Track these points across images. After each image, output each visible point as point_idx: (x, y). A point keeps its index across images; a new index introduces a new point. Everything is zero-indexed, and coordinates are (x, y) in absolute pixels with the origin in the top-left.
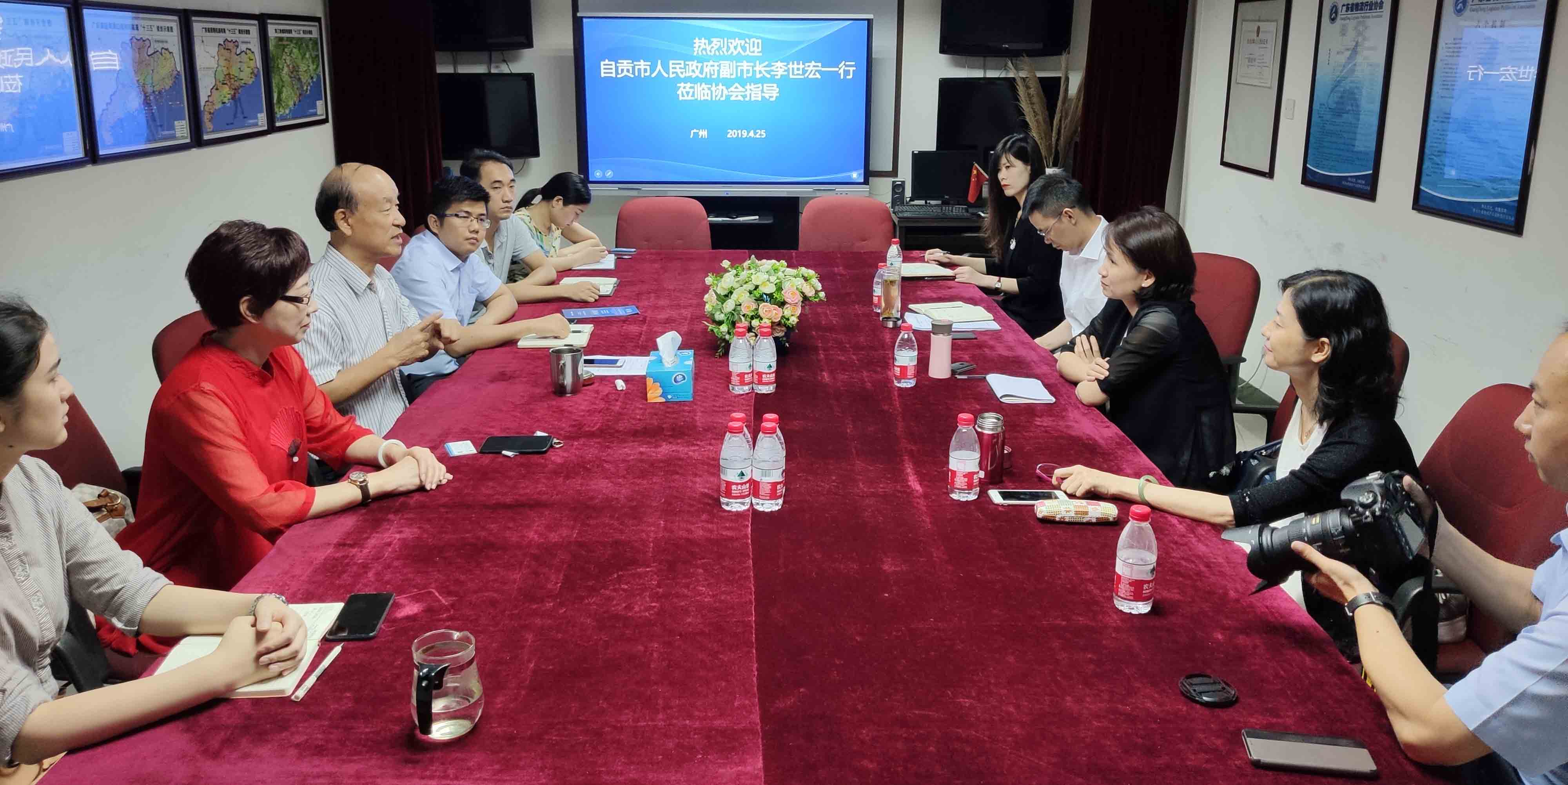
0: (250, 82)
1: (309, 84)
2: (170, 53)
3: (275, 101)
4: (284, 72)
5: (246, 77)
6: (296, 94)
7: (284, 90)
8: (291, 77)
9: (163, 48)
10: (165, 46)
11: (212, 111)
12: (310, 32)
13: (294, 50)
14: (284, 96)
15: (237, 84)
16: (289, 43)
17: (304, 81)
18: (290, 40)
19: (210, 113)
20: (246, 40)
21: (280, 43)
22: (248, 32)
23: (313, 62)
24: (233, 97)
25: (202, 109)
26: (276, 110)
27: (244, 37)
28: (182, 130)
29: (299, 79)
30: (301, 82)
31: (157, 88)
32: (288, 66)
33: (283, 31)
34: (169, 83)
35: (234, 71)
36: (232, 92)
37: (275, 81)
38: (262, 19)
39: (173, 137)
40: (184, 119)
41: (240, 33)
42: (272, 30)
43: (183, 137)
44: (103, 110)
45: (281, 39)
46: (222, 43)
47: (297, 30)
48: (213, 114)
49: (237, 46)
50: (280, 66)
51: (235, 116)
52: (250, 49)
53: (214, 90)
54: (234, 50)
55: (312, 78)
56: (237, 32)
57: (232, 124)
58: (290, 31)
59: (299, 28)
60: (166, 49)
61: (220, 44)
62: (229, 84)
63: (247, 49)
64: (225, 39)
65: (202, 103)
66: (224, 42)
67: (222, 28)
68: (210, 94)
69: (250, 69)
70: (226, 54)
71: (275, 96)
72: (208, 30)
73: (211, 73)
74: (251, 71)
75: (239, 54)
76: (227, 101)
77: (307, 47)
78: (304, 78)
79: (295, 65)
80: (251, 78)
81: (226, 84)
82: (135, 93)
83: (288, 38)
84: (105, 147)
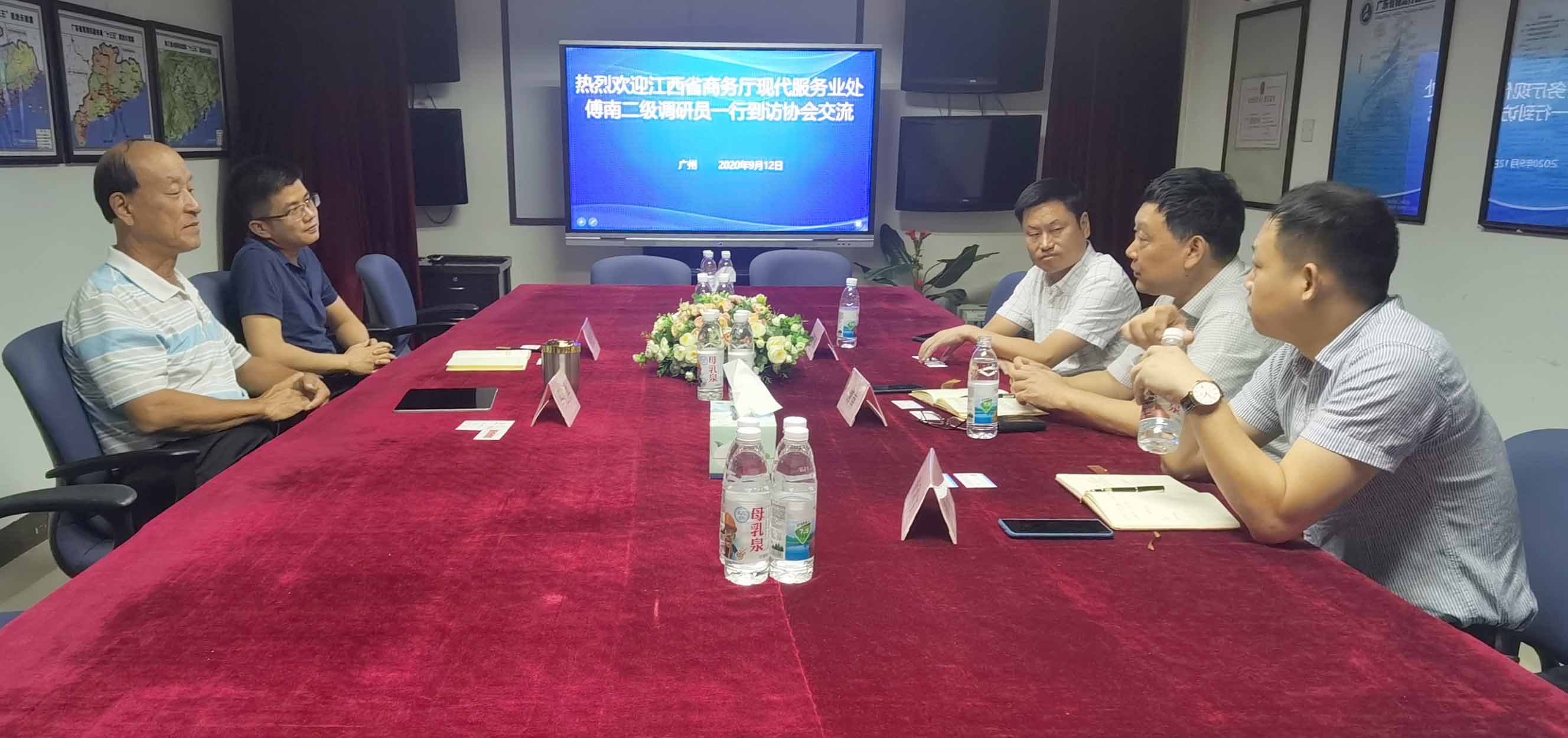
0: (135, 95)
1: (207, 109)
2: (29, 47)
3: (165, 123)
4: (177, 91)
5: (128, 89)
6: (191, 118)
7: (177, 112)
8: (185, 99)
9: (19, 40)
10: (23, 38)
11: (84, 123)
12: (209, 52)
13: (188, 68)
14: (176, 118)
15: (118, 96)
16: (182, 59)
17: (201, 105)
18: (185, 56)
19: (82, 126)
20: (126, 47)
21: (171, 57)
22: (131, 39)
23: (212, 87)
24: (113, 111)
25: (72, 119)
26: (167, 133)
27: (126, 44)
28: (46, 141)
29: (195, 102)
30: (197, 106)
31: (12, 87)
32: (182, 86)
33: (176, 45)
34: (28, 83)
35: (114, 81)
36: (112, 106)
37: (165, 100)
38: (150, 28)
39: (35, 148)
40: (49, 128)
41: (120, 38)
42: (160, 41)
43: (47, 149)
45: (174, 54)
46: (98, 47)
47: (193, 47)
48: (86, 127)
49: (118, 54)
50: (172, 85)
51: (115, 134)
52: (133, 60)
53: (87, 99)
54: (113, 58)
55: (211, 103)
56: (117, 36)
58: (184, 47)
59: (196, 44)
60: (25, 43)
61: (94, 48)
62: (107, 96)
63: (130, 58)
64: (101, 42)
65: (72, 113)
66: (101, 46)
67: (99, 29)
68: (82, 104)
69: (134, 82)
70: (104, 61)
71: (166, 117)
72: (80, 29)
73: (84, 79)
74: (135, 84)
75: (120, 63)
76: (104, 115)
77: (205, 67)
78: (202, 102)
79: (190, 85)
80: (135, 92)
81: (103, 95)
83: (181, 54)
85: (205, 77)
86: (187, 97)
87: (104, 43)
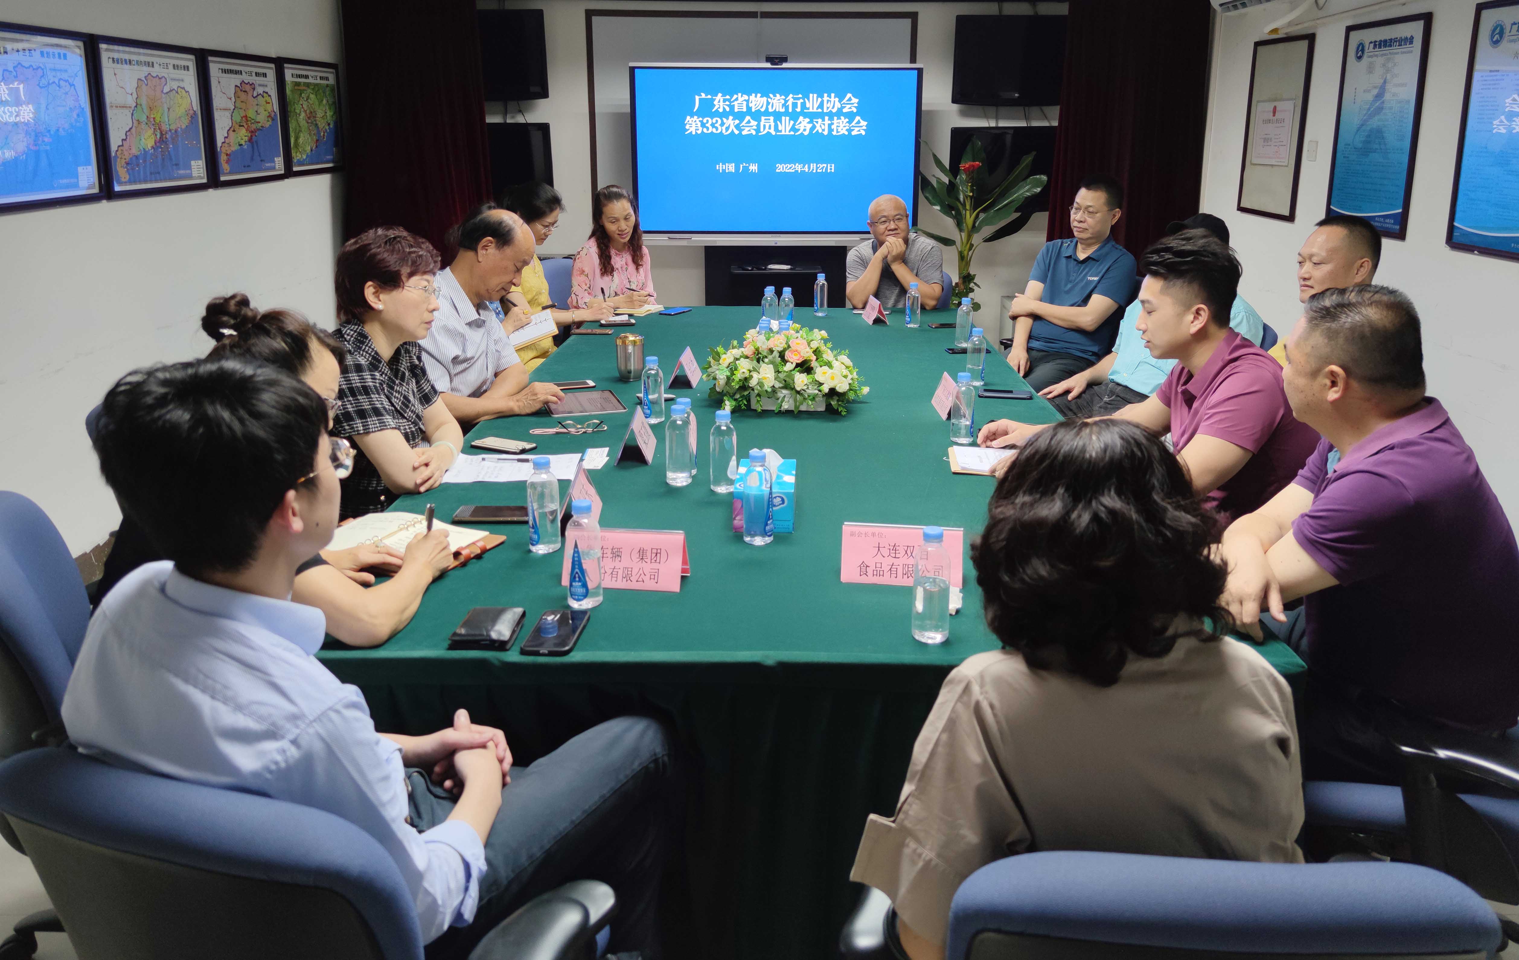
0: (268, 124)
1: (326, 130)
2: (186, 92)
4: (301, 117)
5: (262, 119)
6: (312, 139)
7: (302, 135)
8: (308, 123)
9: (178, 87)
10: (182, 84)
11: (228, 152)
12: (327, 79)
13: (311, 95)
14: (301, 140)
15: (254, 127)
16: (306, 88)
17: (321, 126)
18: (308, 85)
19: (227, 155)
20: (262, 83)
21: (296, 88)
22: (265, 75)
23: (330, 110)
24: (250, 140)
25: (219, 150)
26: (293, 154)
27: (260, 80)
28: (198, 170)
29: (317, 125)
30: (318, 128)
31: (173, 127)
32: (305, 111)
33: (299, 76)
34: (185, 122)
35: (251, 114)
36: (249, 135)
37: (292, 125)
38: (280, 63)
39: (190, 177)
40: (200, 159)
41: (256, 76)
42: (289, 73)
43: (200, 178)
44: (119, 146)
45: (297, 84)
46: (239, 85)
47: (314, 76)
48: (230, 155)
49: (254, 89)
50: (298, 111)
51: (252, 159)
52: (267, 93)
53: (231, 132)
54: (250, 93)
55: (329, 124)
56: (254, 74)
57: (249, 166)
58: (307, 77)
59: (316, 73)
60: (183, 88)
61: (236, 86)
62: (246, 126)
63: (264, 92)
64: (242, 80)
65: (219, 144)
66: (241, 84)
67: (239, 70)
68: (226, 135)
69: (267, 112)
70: (243, 96)
71: (292, 141)
72: (225, 71)
73: (228, 114)
74: (268, 115)
75: (256, 97)
76: (243, 143)
77: (324, 92)
78: (322, 124)
79: (312, 111)
80: (268, 121)
81: (243, 126)
82: (151, 131)
83: (305, 83)
84: (120, 183)
85: (325, 102)
86: (309, 121)
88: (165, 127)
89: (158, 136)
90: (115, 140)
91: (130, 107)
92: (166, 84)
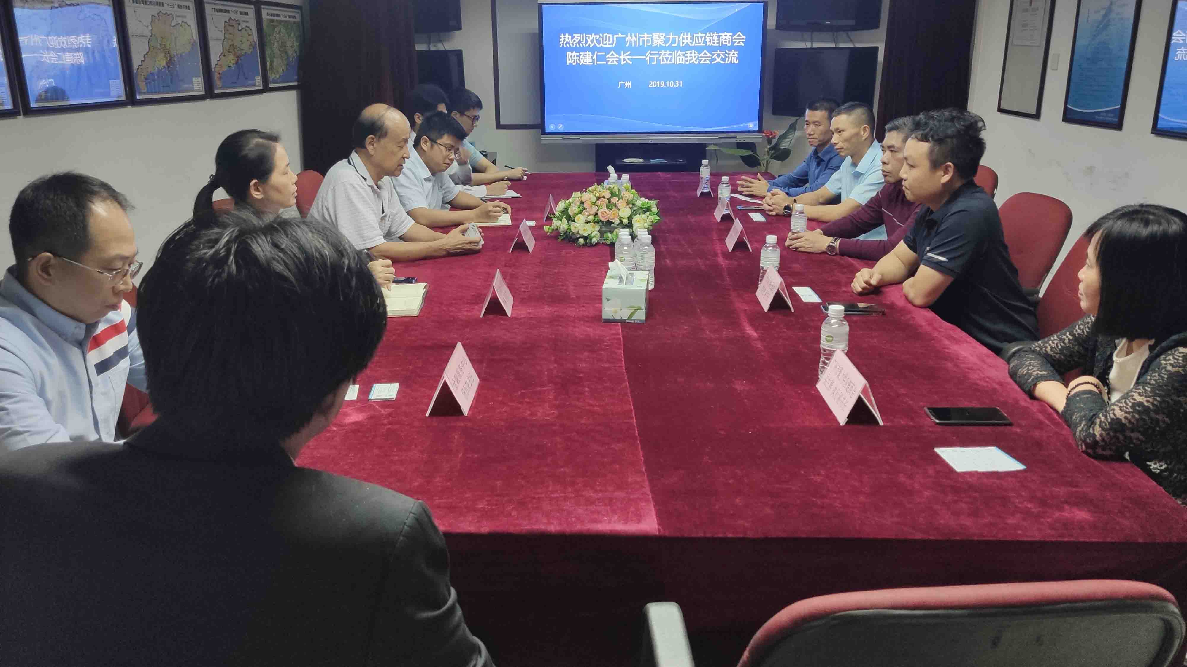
0: (250, 51)
1: (294, 56)
2: (189, 26)
3: (268, 68)
4: (275, 46)
5: (246, 47)
6: (284, 63)
7: (275, 60)
9: (182, 22)
10: (185, 20)
11: (221, 72)
12: (294, 17)
13: (282, 29)
14: (275, 64)
15: (239, 52)
16: (278, 24)
18: (280, 22)
19: (219, 73)
20: (245, 19)
21: (271, 24)
22: (247, 14)
23: (297, 41)
24: (237, 63)
25: (213, 70)
26: (269, 75)
27: (244, 17)
28: (198, 86)
29: (286, 53)
30: (288, 55)
31: (179, 52)
32: (278, 42)
33: (273, 15)
34: (188, 49)
35: (237, 43)
36: (236, 59)
37: (268, 52)
38: (258, 5)
39: (193, 91)
40: (200, 77)
42: (265, 13)
43: (199, 90)
44: (139, 65)
45: (272, 21)
46: (227, 21)
47: (284, 15)
49: (239, 24)
50: (272, 42)
51: (238, 78)
52: (249, 27)
53: (222, 57)
54: (236, 27)
55: (296, 52)
56: (239, 13)
57: (234, 83)
58: (279, 15)
59: (286, 13)
60: (186, 23)
61: (225, 22)
62: (233, 52)
63: (246, 26)
64: (229, 18)
65: (213, 65)
66: (229, 20)
67: (228, 9)
68: (218, 59)
69: (249, 42)
70: (231, 29)
71: (268, 64)
72: (217, 10)
73: (220, 43)
74: (250, 44)
75: (241, 30)
76: (232, 65)
77: (292, 28)
78: (290, 53)
79: (283, 41)
80: (250, 49)
81: (231, 52)
82: (163, 55)
83: (277, 20)
84: (141, 94)
85: (292, 35)
86: (281, 49)
87: (231, 18)
88: (173, 53)
89: (168, 59)
90: (136, 61)
91: (147, 36)
92: (172, 20)
